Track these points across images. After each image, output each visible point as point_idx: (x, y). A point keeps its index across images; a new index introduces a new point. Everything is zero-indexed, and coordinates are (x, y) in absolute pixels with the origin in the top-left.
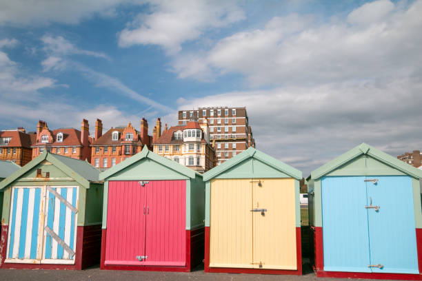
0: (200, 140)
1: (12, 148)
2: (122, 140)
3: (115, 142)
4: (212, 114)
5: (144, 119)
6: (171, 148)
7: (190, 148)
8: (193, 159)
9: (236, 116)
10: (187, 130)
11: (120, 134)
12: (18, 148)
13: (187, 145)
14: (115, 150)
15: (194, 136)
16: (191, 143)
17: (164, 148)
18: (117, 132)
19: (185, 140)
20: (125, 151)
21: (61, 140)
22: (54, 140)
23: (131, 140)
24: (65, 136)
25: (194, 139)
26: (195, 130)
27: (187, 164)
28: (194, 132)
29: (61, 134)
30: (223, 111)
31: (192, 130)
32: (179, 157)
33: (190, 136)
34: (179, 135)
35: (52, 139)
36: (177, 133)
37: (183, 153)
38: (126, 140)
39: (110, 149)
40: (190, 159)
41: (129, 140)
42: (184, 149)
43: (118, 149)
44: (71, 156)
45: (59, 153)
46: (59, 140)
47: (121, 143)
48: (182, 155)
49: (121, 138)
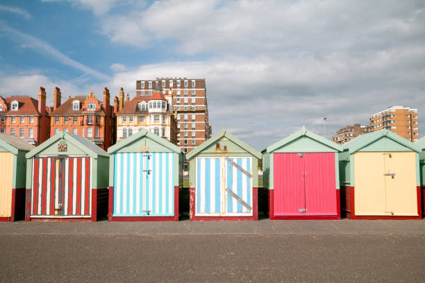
0: (165, 112)
2: (84, 110)
3: (76, 112)
4: (171, 85)
5: (106, 89)
6: (135, 119)
7: (155, 119)
8: (158, 130)
9: (196, 87)
10: (152, 101)
11: (81, 104)
13: (153, 116)
14: (76, 121)
15: (159, 107)
16: (156, 114)
17: (128, 119)
18: (78, 102)
19: (150, 111)
20: (88, 121)
21: (17, 109)
22: (9, 108)
23: (93, 110)
24: (21, 105)
25: (159, 110)
26: (161, 101)
28: (159, 103)
29: (16, 102)
30: (182, 82)
31: (157, 101)
32: (144, 127)
33: (155, 107)
34: (143, 105)
35: (6, 107)
36: (141, 104)
37: (148, 124)
38: (88, 110)
39: (71, 119)
40: (155, 130)
41: (92, 110)
42: (149, 120)
43: (79, 119)
44: (29, 126)
45: (14, 122)
46: (14, 108)
47: (83, 112)
48: (147, 126)
49: (83, 107)
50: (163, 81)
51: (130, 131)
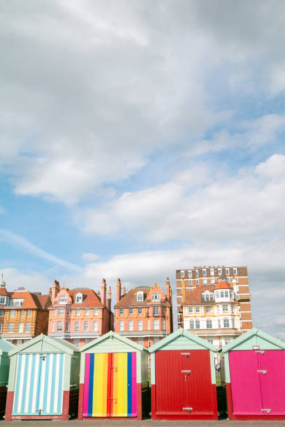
0: (233, 301)
1: (27, 310)
2: (149, 301)
3: (140, 304)
4: (212, 273)
6: (202, 309)
7: (224, 310)
8: (228, 320)
9: (238, 275)
10: (220, 291)
11: (145, 296)
12: (33, 310)
13: (221, 306)
14: (141, 312)
15: (227, 296)
16: (224, 304)
17: (194, 309)
18: (142, 293)
19: (217, 300)
20: (154, 313)
21: (81, 301)
22: (73, 301)
23: (158, 301)
24: (85, 297)
25: (227, 300)
26: (228, 290)
27: (222, 326)
28: (222, 293)
29: (80, 295)
31: (224, 290)
32: (212, 319)
33: (222, 296)
34: (207, 296)
35: (70, 300)
36: (204, 294)
37: (216, 314)
38: (153, 301)
39: (135, 311)
40: (225, 321)
41: (156, 300)
42: (215, 310)
43: (144, 311)
44: (93, 319)
45: (78, 315)
46: (78, 301)
47: (148, 304)
48: (215, 316)
49: (148, 298)
50: (203, 270)
51: (198, 322)
